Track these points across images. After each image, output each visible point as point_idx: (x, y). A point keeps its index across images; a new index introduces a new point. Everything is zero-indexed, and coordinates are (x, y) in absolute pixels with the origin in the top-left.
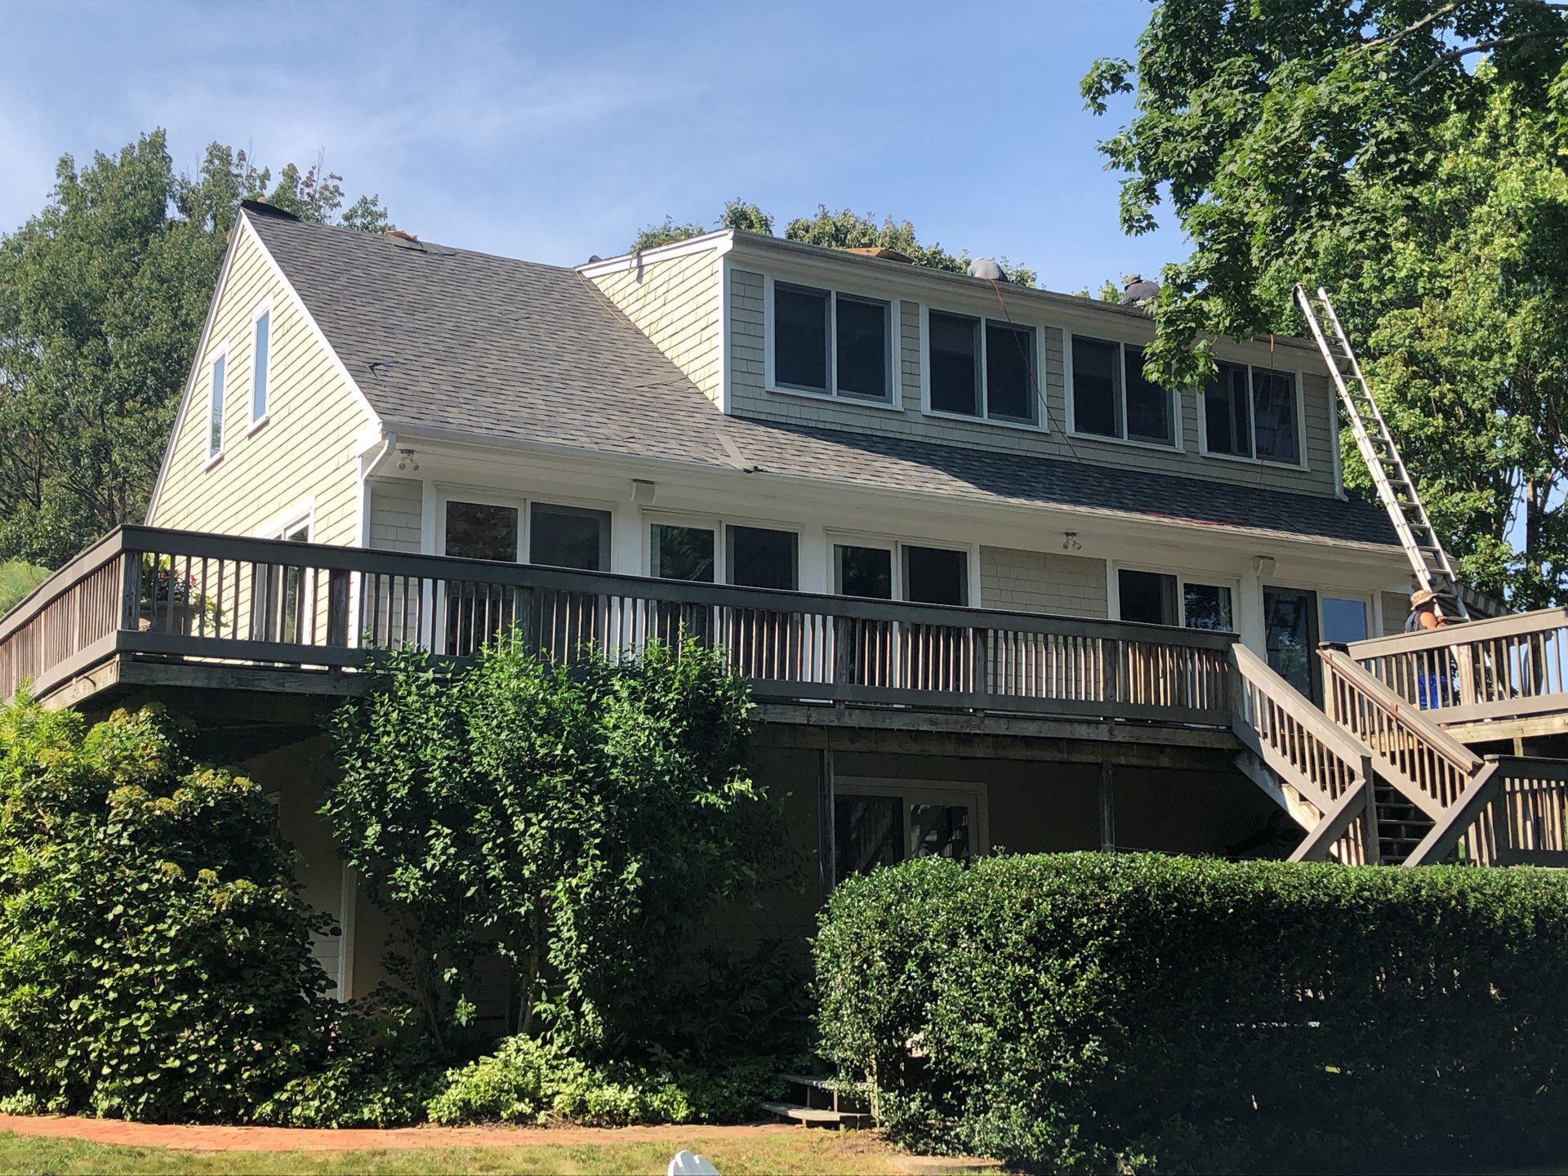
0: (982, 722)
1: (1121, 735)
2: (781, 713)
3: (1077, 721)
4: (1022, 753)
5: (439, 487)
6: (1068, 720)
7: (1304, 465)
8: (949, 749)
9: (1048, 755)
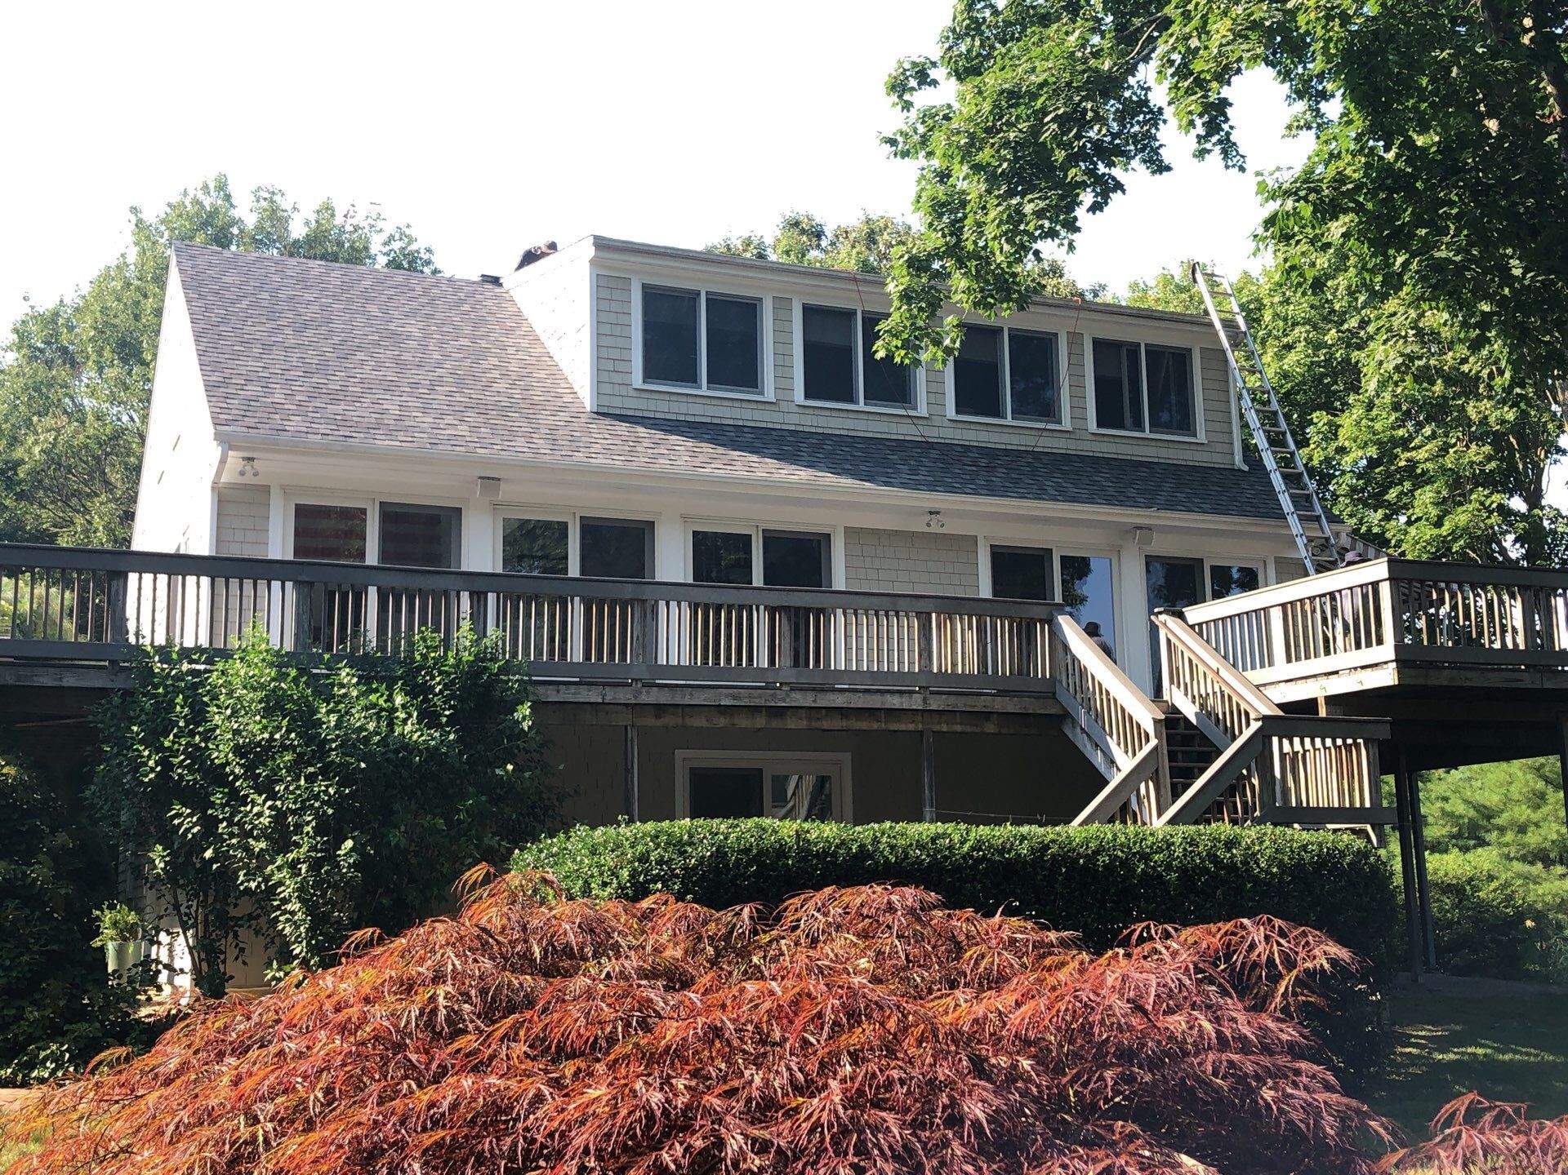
0: (788, 695)
1: (935, 704)
2: (574, 694)
3: (888, 691)
4: (837, 723)
5: (286, 490)
6: (878, 691)
7: (1202, 437)
8: (760, 722)
9: (863, 725)
